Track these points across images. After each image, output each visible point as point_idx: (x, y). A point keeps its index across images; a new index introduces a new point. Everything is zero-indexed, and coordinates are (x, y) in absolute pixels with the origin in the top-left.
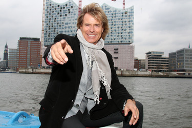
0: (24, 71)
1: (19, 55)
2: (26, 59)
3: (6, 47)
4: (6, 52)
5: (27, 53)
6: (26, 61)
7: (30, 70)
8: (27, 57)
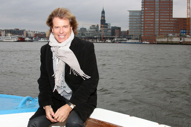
0: (165, 40)
1: (144, 18)
2: (154, 24)
3: (103, 12)
4: (103, 18)
5: (154, 15)
6: (154, 26)
7: (176, 40)
8: (154, 21)
